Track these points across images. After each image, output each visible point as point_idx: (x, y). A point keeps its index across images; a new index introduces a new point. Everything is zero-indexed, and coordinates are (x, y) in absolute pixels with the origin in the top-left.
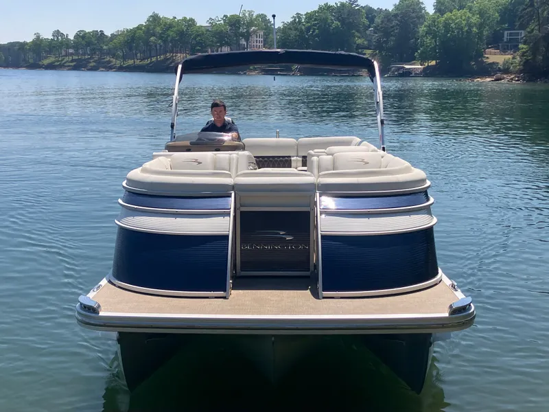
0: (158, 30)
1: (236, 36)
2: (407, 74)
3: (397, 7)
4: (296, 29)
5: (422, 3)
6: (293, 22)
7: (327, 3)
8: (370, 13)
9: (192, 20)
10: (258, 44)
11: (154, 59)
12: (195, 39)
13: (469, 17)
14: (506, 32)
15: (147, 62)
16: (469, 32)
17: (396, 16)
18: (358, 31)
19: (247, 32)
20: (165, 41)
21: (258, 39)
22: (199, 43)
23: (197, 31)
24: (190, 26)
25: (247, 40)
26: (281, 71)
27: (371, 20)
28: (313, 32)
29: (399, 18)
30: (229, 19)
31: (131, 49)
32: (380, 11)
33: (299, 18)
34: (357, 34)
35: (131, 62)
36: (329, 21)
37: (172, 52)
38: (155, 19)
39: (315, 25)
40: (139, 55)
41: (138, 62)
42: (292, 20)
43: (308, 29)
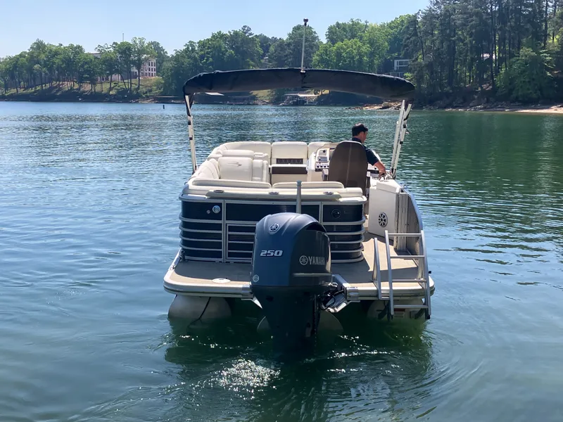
0: (43, 56)
1: (126, 63)
2: (301, 102)
3: (291, 36)
4: (189, 57)
5: (315, 33)
6: (187, 51)
7: (220, 32)
8: (265, 42)
9: (79, 47)
10: (151, 72)
11: (38, 88)
12: (82, 66)
13: (359, 46)
14: (396, 61)
15: (31, 90)
16: (360, 61)
17: (289, 45)
18: (253, 60)
19: (139, 59)
20: (50, 69)
21: (151, 67)
22: (87, 71)
23: (85, 59)
24: (77, 53)
25: (139, 68)
26: (174, 99)
27: (266, 49)
28: (207, 60)
29: (292, 47)
30: (119, 46)
31: (13, 77)
32: (275, 40)
33: (192, 46)
34: (252, 63)
35: (13, 91)
36: (223, 50)
37: (58, 80)
38: (39, 46)
39: (208, 53)
40: (22, 83)
41: (21, 91)
42: (185, 48)
43: (202, 57)
